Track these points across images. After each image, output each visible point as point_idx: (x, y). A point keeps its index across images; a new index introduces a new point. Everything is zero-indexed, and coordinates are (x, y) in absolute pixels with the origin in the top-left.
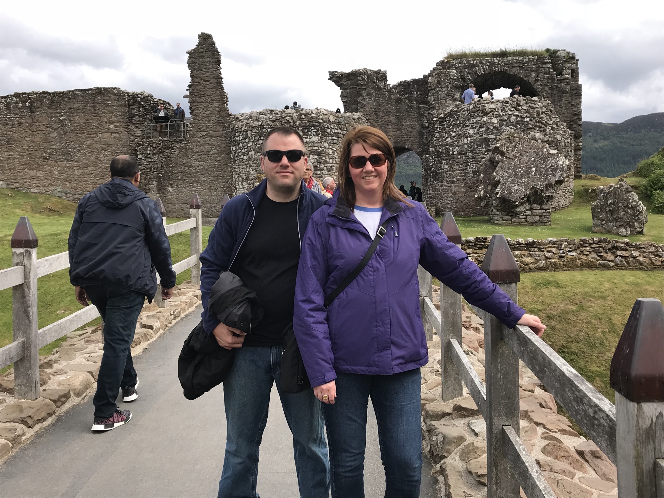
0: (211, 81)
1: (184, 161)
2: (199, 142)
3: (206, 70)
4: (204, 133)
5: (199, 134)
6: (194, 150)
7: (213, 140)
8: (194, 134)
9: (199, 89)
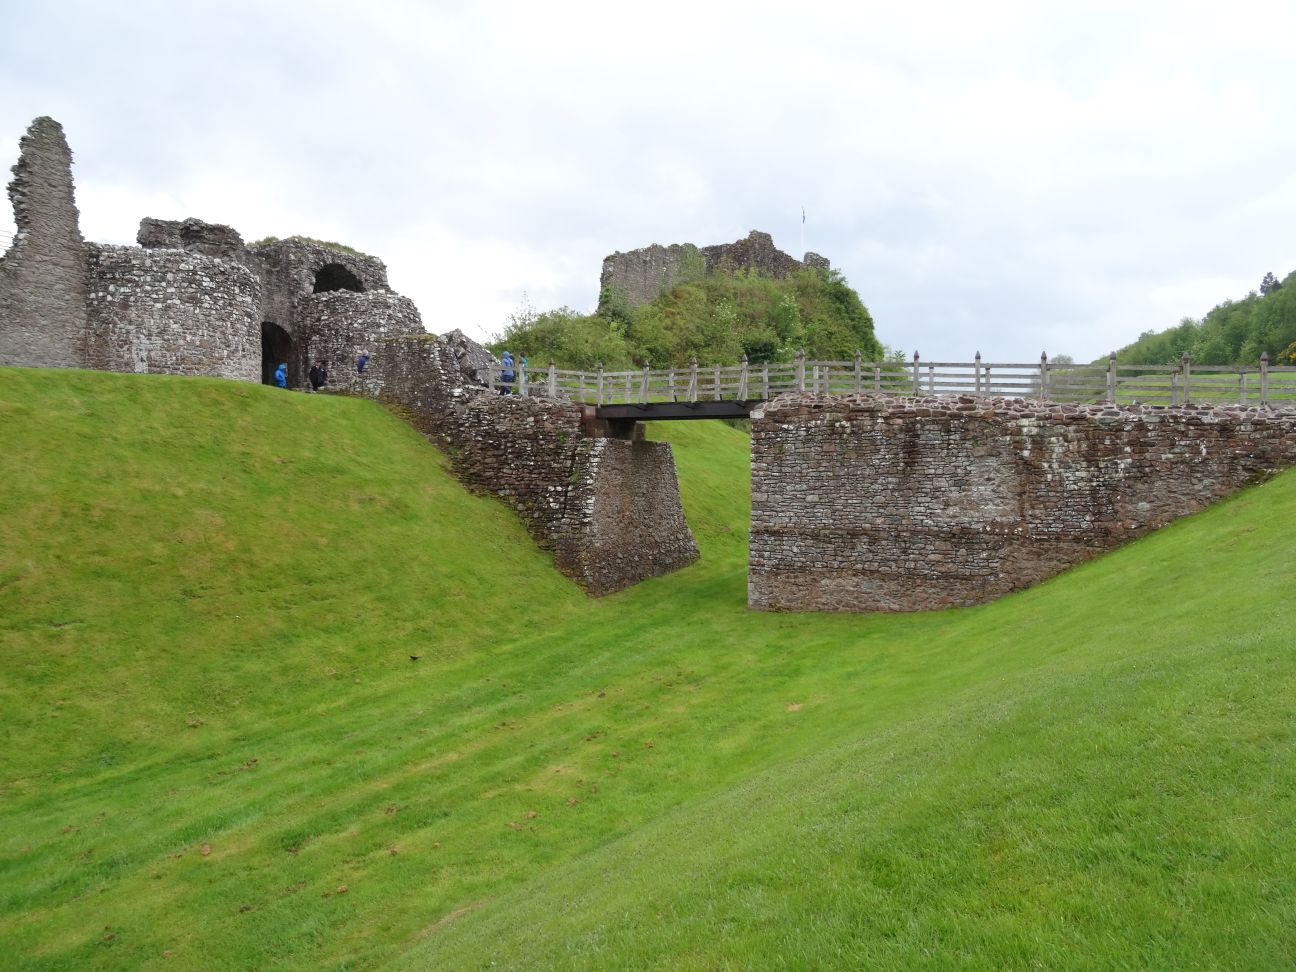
0: (60, 188)
1: (13, 291)
2: (37, 268)
3: (53, 171)
4: (47, 258)
5: (38, 257)
6: (29, 279)
7: (59, 271)
8: (31, 257)
9: (41, 195)
